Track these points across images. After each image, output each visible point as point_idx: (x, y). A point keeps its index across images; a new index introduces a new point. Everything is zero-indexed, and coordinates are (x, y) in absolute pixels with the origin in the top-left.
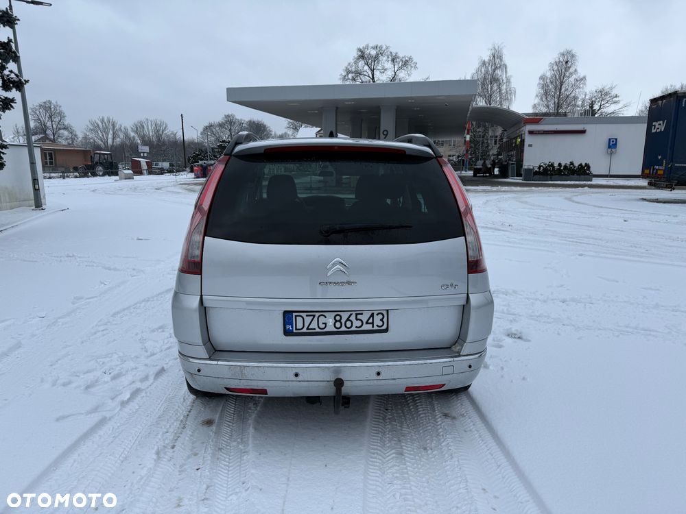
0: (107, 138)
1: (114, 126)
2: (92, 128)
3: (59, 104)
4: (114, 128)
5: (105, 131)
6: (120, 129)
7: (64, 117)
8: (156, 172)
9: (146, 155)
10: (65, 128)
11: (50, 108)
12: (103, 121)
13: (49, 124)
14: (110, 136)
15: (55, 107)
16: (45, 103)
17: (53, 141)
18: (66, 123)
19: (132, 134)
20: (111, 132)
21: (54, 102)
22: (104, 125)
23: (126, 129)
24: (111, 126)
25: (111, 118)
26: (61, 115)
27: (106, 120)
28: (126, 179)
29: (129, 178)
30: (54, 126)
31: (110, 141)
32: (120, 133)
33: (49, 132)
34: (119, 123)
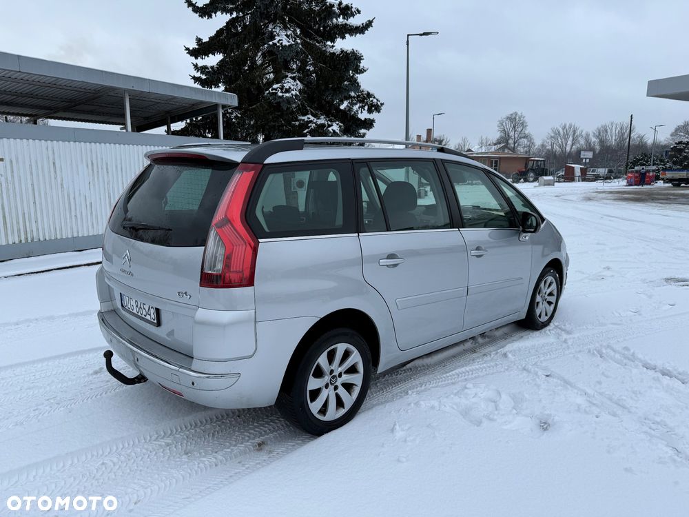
0: (566, 145)
1: (574, 132)
2: (553, 135)
3: (524, 114)
4: (574, 134)
5: (565, 137)
6: (581, 135)
7: (526, 126)
8: (589, 179)
9: (588, 161)
10: (526, 137)
11: (515, 118)
12: (564, 128)
13: (512, 134)
14: (570, 142)
15: (520, 118)
16: (512, 115)
17: (513, 150)
18: (527, 132)
19: (594, 139)
20: (571, 138)
21: (519, 113)
22: (565, 131)
23: (588, 135)
24: (571, 133)
25: (573, 124)
26: (523, 124)
27: (567, 127)
28: (545, 185)
29: (549, 185)
30: (516, 136)
31: (568, 149)
32: (580, 139)
33: (511, 141)
34: (580, 129)
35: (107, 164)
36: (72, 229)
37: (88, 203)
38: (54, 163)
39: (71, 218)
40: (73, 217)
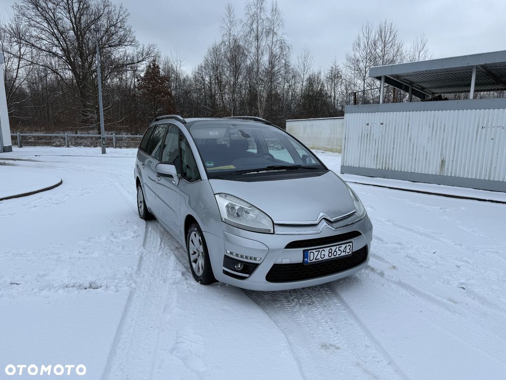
35: (445, 125)
36: (411, 167)
37: (425, 152)
38: (408, 125)
39: (412, 160)
40: (414, 159)
